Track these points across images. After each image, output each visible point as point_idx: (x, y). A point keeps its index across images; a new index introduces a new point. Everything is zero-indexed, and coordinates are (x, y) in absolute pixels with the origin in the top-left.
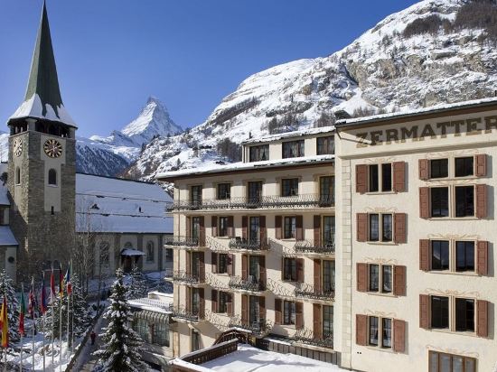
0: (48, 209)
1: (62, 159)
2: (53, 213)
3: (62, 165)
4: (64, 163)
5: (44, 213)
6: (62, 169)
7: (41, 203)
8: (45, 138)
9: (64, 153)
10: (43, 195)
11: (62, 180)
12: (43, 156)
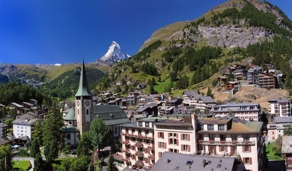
0: (87, 121)
1: (90, 106)
2: (88, 122)
3: (90, 108)
4: (90, 107)
5: (86, 123)
6: (90, 109)
7: (85, 120)
8: (85, 101)
9: (90, 104)
10: (85, 117)
11: (90, 112)
12: (85, 106)
